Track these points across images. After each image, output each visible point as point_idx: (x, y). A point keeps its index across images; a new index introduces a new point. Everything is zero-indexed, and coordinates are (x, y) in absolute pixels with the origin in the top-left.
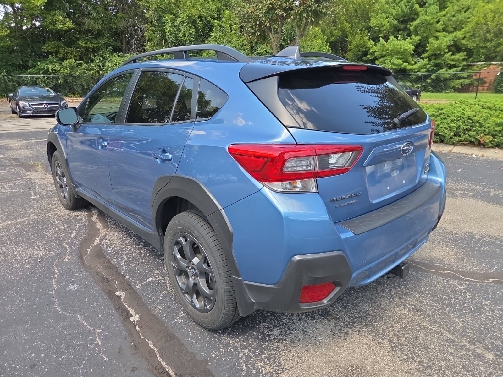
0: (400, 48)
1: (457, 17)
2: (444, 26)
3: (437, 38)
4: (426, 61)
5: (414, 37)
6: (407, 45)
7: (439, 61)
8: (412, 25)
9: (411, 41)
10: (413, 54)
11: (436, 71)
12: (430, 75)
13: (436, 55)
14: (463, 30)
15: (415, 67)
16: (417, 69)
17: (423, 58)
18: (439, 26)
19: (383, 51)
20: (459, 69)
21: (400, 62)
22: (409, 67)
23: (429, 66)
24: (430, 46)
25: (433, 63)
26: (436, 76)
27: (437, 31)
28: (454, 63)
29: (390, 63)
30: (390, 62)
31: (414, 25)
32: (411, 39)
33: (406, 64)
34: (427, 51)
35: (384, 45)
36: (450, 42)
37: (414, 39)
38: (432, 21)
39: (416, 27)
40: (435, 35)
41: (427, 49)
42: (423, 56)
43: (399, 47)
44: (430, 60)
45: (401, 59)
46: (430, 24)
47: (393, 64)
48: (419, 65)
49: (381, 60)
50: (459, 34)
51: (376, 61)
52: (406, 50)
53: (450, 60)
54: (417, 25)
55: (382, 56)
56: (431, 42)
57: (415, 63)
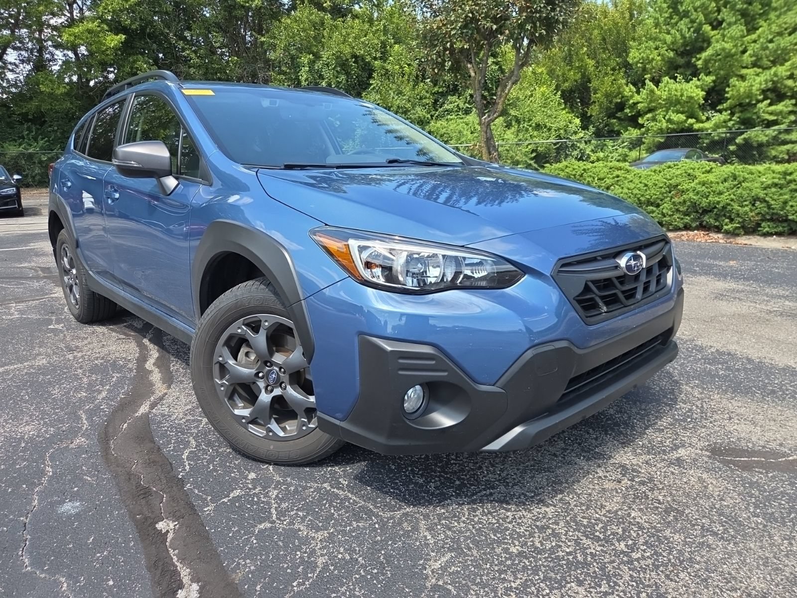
0: (682, 95)
1: (776, 43)
2: (754, 59)
3: (743, 78)
4: (725, 116)
5: (704, 77)
6: (694, 90)
7: (748, 115)
8: (700, 59)
9: (698, 83)
10: (703, 104)
11: (742, 133)
12: (734, 139)
13: (744, 106)
14: (787, 64)
15: (707, 125)
16: (711, 128)
17: (720, 111)
18: (747, 58)
19: (651, 101)
20: (783, 127)
21: (682, 117)
22: (697, 126)
23: (732, 122)
24: (732, 90)
25: (739, 118)
26: (745, 139)
27: (743, 67)
28: (775, 118)
29: (664, 121)
30: (664, 118)
31: (703, 58)
32: (699, 80)
33: (691, 121)
34: (727, 99)
35: (652, 91)
36: (766, 83)
37: (704, 80)
38: (733, 51)
39: (707, 62)
40: (739, 73)
41: (726, 95)
42: (719, 107)
43: (679, 94)
44: (732, 114)
45: (682, 113)
46: (729, 55)
47: (669, 121)
48: (714, 122)
49: (649, 115)
50: (782, 70)
51: (640, 119)
52: (691, 98)
53: (767, 113)
54: (707, 58)
55: (650, 110)
56: (733, 83)
57: (708, 119)
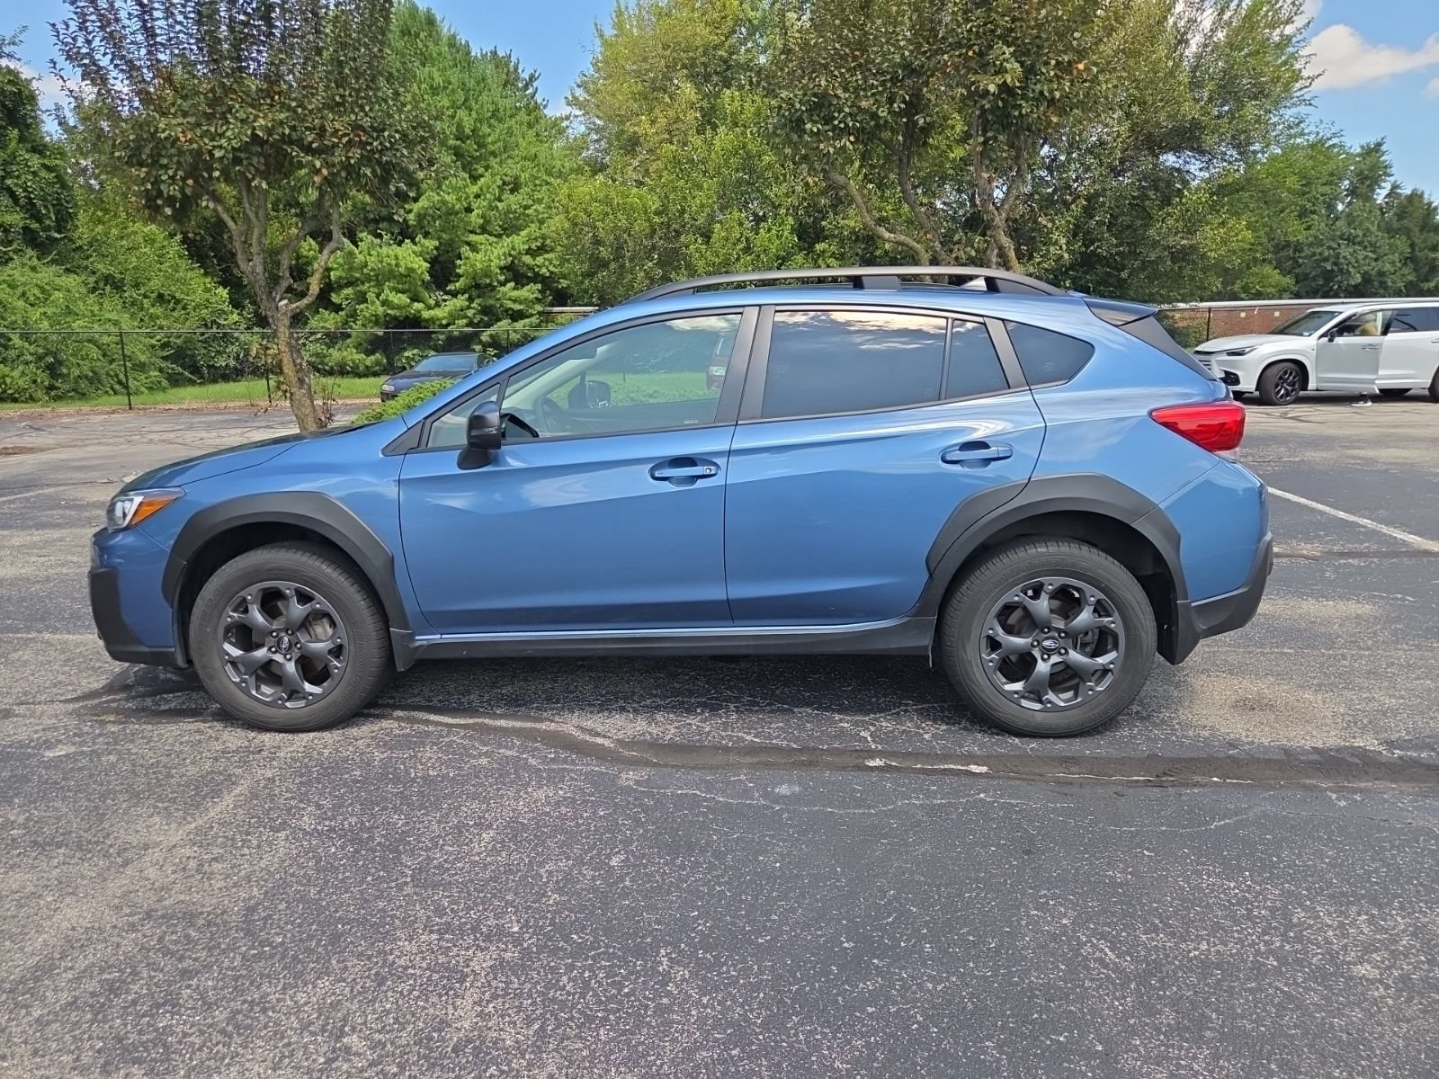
0: (397, 265)
1: (506, 202)
2: (482, 221)
3: (474, 248)
4: (461, 301)
5: (423, 240)
6: (412, 257)
7: (491, 302)
8: (410, 211)
9: (416, 248)
10: (428, 282)
11: (488, 325)
12: (477, 334)
13: (479, 287)
14: (523, 233)
15: (438, 313)
16: (445, 318)
17: (454, 294)
18: (475, 219)
19: (351, 269)
20: (534, 320)
21: (404, 299)
22: (426, 314)
23: (473, 311)
24: (465, 264)
25: (479, 305)
26: (491, 336)
27: (472, 232)
28: (521, 307)
29: (378, 302)
30: (378, 298)
31: (415, 210)
32: (415, 244)
33: (417, 306)
34: (459, 276)
35: (351, 254)
36: (505, 259)
37: (422, 246)
38: (457, 207)
39: (421, 217)
40: (468, 240)
41: (458, 271)
42: (451, 287)
43: (394, 262)
44: (471, 299)
45: (403, 292)
46: (452, 212)
47: (385, 303)
48: (447, 309)
49: (348, 291)
50: (519, 241)
51: (333, 295)
52: (412, 270)
53: (510, 299)
54: (422, 212)
55: (351, 283)
56: (466, 254)
57: (437, 305)
